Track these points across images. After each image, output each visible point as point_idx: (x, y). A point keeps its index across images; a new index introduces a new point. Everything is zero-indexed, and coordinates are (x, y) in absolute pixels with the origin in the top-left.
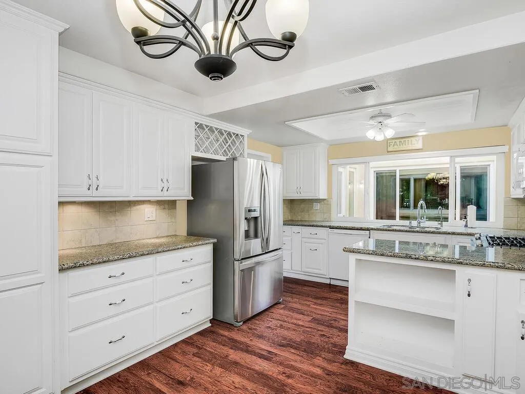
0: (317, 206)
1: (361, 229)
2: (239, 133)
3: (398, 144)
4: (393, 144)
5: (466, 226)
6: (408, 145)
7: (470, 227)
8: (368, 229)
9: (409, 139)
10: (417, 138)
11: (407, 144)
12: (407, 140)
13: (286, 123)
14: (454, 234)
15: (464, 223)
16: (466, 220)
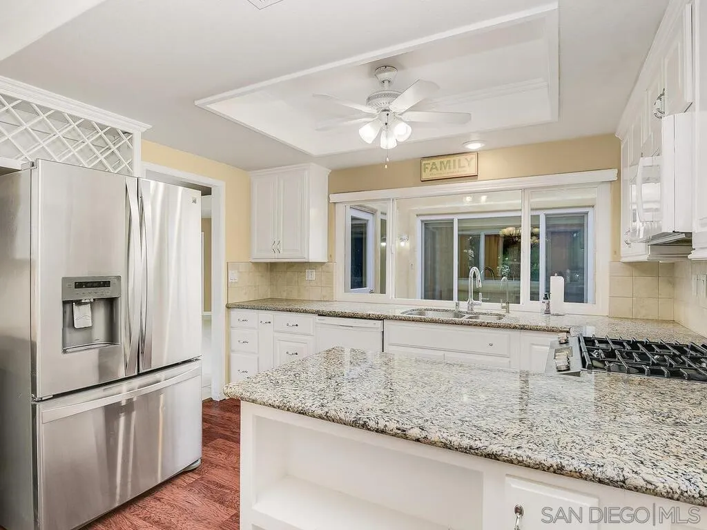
0: (311, 275)
1: (368, 318)
2: (120, 127)
3: (439, 167)
4: (429, 167)
5: (548, 312)
6: (454, 167)
7: (555, 313)
8: (379, 318)
9: (456, 158)
10: (469, 157)
11: (452, 167)
12: (451, 159)
13: (197, 103)
14: (523, 328)
15: (544, 307)
16: (546, 301)
